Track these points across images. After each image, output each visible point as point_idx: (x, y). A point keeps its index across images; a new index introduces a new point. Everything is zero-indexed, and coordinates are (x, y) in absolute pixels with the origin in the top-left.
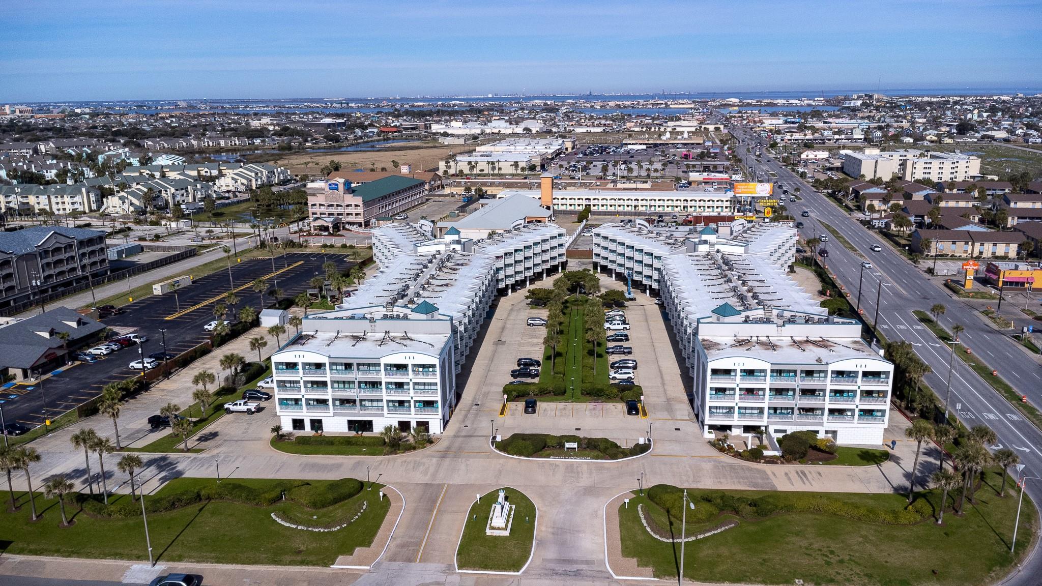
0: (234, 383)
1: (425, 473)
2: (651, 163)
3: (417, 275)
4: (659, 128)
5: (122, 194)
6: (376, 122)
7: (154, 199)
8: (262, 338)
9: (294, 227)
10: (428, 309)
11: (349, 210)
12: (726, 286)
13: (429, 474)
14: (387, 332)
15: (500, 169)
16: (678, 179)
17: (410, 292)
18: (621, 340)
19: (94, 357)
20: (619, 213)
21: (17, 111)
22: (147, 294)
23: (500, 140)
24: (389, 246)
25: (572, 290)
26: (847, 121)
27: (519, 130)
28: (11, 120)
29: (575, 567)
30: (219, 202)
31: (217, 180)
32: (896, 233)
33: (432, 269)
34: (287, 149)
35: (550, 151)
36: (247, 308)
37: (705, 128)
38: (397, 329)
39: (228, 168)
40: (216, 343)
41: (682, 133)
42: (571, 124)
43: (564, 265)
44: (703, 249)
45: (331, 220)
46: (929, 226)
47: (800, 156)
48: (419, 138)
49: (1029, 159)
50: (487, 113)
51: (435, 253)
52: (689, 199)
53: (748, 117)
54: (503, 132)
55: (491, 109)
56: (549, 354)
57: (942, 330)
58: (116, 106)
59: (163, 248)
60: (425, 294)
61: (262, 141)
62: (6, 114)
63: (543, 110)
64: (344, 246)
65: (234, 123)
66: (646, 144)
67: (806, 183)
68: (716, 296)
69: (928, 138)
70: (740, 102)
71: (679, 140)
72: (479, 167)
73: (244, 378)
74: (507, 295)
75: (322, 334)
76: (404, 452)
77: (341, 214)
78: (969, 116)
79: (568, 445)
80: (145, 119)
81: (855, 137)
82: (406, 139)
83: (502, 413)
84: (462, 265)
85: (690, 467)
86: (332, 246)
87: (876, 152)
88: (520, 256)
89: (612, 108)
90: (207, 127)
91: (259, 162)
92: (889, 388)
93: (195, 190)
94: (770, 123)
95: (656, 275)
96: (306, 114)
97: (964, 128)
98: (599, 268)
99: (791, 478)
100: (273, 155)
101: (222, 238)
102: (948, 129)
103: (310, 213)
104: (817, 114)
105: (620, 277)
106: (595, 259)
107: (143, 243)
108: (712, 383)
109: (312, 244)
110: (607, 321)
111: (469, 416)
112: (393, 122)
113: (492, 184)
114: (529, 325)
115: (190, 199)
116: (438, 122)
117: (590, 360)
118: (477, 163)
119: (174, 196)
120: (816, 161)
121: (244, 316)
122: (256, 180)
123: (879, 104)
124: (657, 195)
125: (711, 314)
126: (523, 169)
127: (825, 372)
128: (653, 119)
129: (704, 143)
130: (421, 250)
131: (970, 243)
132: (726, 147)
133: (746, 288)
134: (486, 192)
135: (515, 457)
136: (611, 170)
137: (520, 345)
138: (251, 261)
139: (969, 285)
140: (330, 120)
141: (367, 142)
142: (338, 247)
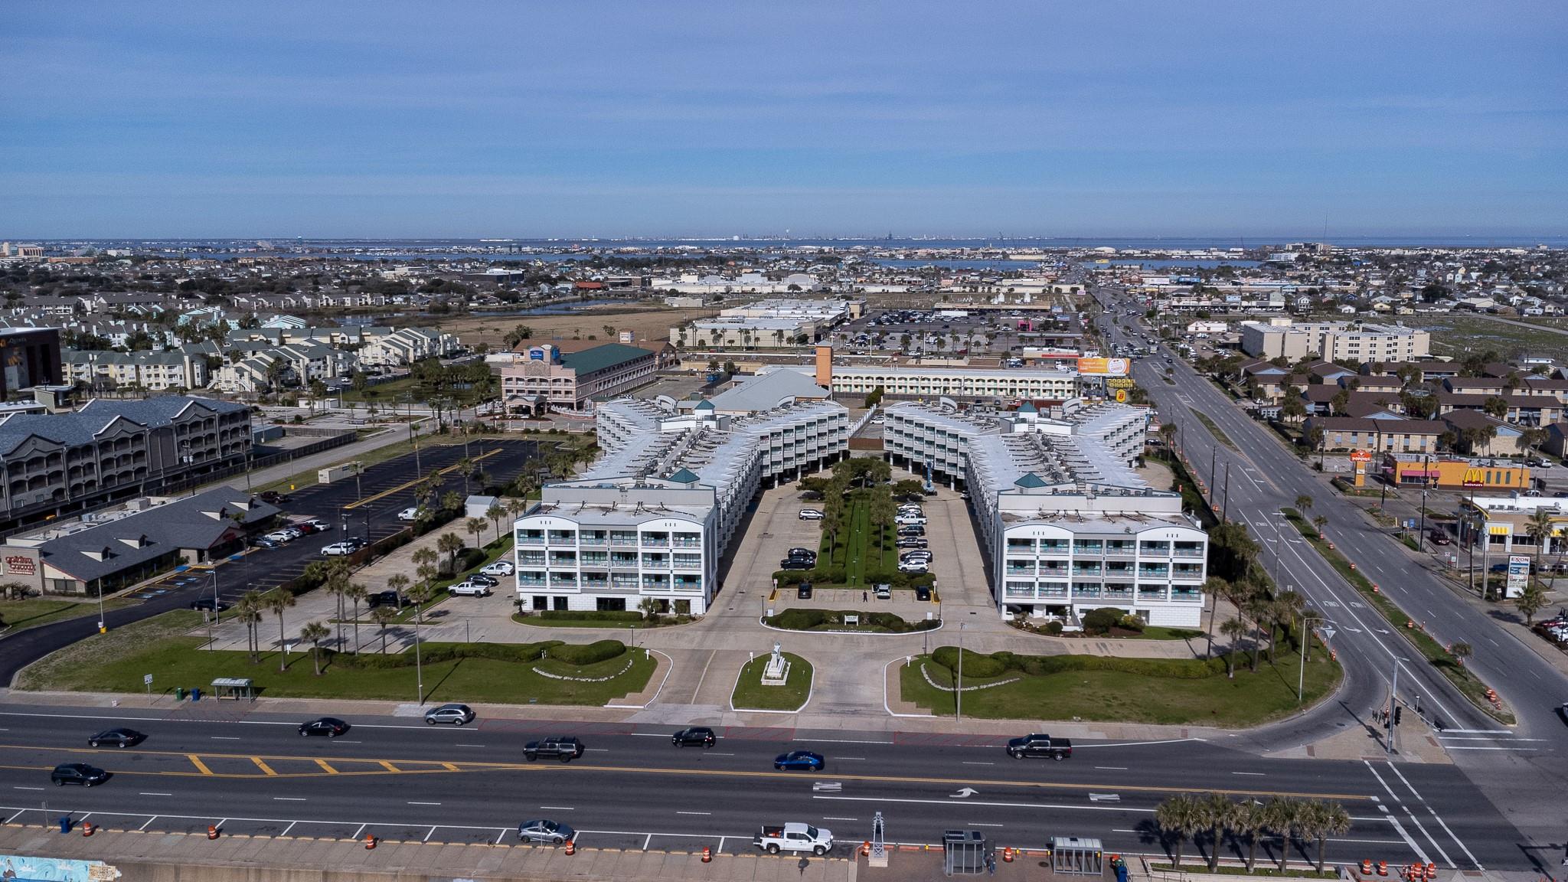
0: (452, 568)
1: (690, 642)
2: (972, 335)
3: (665, 452)
4: (990, 288)
5: (237, 365)
6: (568, 274)
7: (282, 371)
8: (477, 522)
9: (482, 409)
10: (688, 478)
11: (556, 387)
12: (1041, 466)
13: (695, 642)
14: (640, 502)
15: (757, 339)
16: (1006, 355)
17: (660, 468)
18: (915, 534)
19: (275, 543)
20: (923, 397)
21: (21, 252)
22: (312, 481)
23: (754, 301)
24: (622, 424)
25: (856, 482)
26: (1268, 282)
27: (782, 288)
28: (15, 265)
29: (853, 709)
30: (368, 377)
31: (360, 350)
32: (1288, 425)
33: (682, 446)
34: (442, 311)
35: (828, 317)
36: (452, 493)
37: (1057, 289)
38: (651, 499)
39: (373, 334)
40: (419, 530)
41: (1022, 295)
42: (859, 280)
43: (846, 454)
44: (1020, 429)
45: (533, 399)
47: (1186, 329)
48: (634, 297)
49: (1516, 336)
50: (733, 263)
51: (683, 430)
52: (1019, 380)
53: (1122, 274)
54: (758, 290)
55: (739, 257)
56: (827, 546)
57: (1309, 528)
59: (312, 432)
61: (406, 300)
62: (3, 256)
63: (818, 260)
64: (553, 432)
65: (355, 273)
66: (968, 310)
67: (1185, 364)
69: (1377, 306)
71: (1017, 304)
72: (728, 336)
73: (464, 563)
74: (773, 487)
75: (565, 504)
76: (664, 626)
77: (546, 392)
78: (1449, 277)
79: (847, 619)
80: (218, 266)
81: (1272, 304)
82: (615, 299)
83: (773, 596)
84: (719, 443)
86: (537, 432)
87: (1287, 322)
88: (790, 439)
89: (921, 258)
90: (317, 279)
91: (420, 326)
92: (1204, 561)
93: (335, 361)
94: (1153, 282)
95: (961, 462)
96: (461, 262)
97: (1432, 294)
98: (892, 459)
99: (1089, 648)
100: (426, 318)
101: (386, 421)
102: (1411, 295)
103: (504, 390)
104: (1225, 271)
105: (918, 468)
106: (887, 447)
107: (282, 426)
108: (1009, 554)
109: (510, 430)
110: (899, 515)
111: (734, 601)
112: (593, 274)
113: (747, 359)
114: (802, 517)
115: (329, 374)
116: (661, 275)
117: (877, 551)
118: (724, 330)
119: (308, 369)
120: (1208, 336)
121: (448, 502)
122: (415, 350)
123: (1322, 258)
124: (974, 374)
125: (1013, 486)
126: (790, 340)
127: (1133, 542)
128: (982, 275)
129: (1052, 309)
130: (666, 426)
131: (1375, 435)
132: (1081, 316)
133: (1064, 467)
134: (740, 368)
135: (786, 630)
136: (915, 342)
137: (791, 538)
138: (432, 448)
139: (1360, 482)
140: (498, 271)
141: (558, 303)
142: (545, 433)
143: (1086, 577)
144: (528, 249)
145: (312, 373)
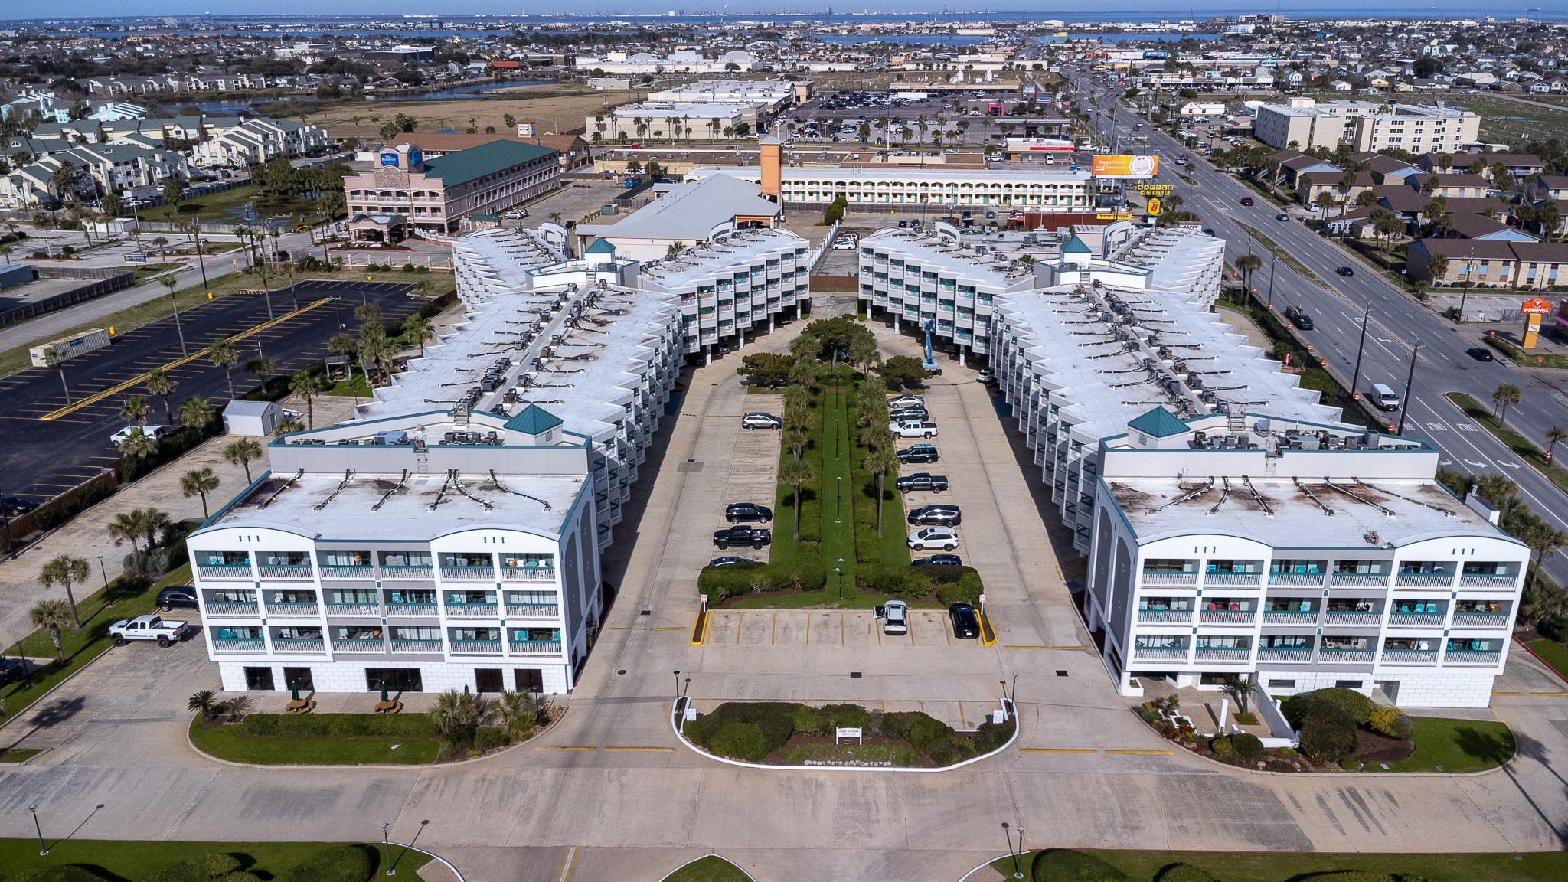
0: (143, 567)
1: (525, 815)
2: (942, 122)
3: (529, 337)
4: (945, 66)
5: (18, 172)
6: (484, 52)
7: (76, 180)
8: (208, 471)
9: (319, 234)
10: (540, 422)
11: (420, 202)
12: (1128, 358)
13: (535, 816)
14: (453, 473)
15: (688, 130)
16: (986, 148)
17: (509, 374)
18: (923, 460)
20: (896, 208)
22: (21, 365)
23: (688, 82)
24: (480, 274)
25: (826, 354)
26: (1241, 56)
27: (719, 67)
30: (195, 185)
31: (195, 148)
32: (1374, 244)
33: (558, 324)
34: (332, 96)
35: (772, 101)
36: (196, 400)
37: (1018, 66)
38: (474, 465)
39: (216, 126)
40: (126, 475)
41: (983, 74)
42: (802, 58)
43: (806, 306)
44: (1069, 279)
45: (387, 219)
46: (1427, 231)
47: (1180, 112)
48: (555, 78)
49: (1539, 118)
50: (666, 40)
51: (566, 288)
52: (1014, 183)
53: (1083, 49)
54: (693, 69)
55: (673, 33)
56: (788, 493)
57: (1516, 436)
58: (62, 25)
59: (74, 273)
60: (542, 378)
61: (290, 82)
63: (757, 36)
64: (409, 269)
65: (247, 52)
66: (927, 91)
67: (1197, 156)
68: (1114, 379)
69: (1375, 82)
70: (1066, 25)
71: (979, 84)
72: (654, 126)
73: (164, 560)
74: (703, 364)
75: (313, 477)
76: (484, 753)
77: (407, 210)
78: (1427, 49)
79: (841, 732)
80: (101, 46)
81: (1260, 80)
82: (534, 80)
83: (697, 638)
84: (617, 313)
85: (1111, 784)
86: (387, 269)
87: (1308, 103)
88: (727, 293)
89: (865, 33)
90: (201, 59)
91: (275, 117)
92: (1515, 595)
93: (152, 164)
94: (1119, 58)
95: (980, 329)
96: (371, 38)
97: (1425, 68)
98: (869, 311)
99: (1333, 809)
100: (305, 104)
101: (187, 253)
102: (1399, 69)
103: (350, 207)
104: (1189, 45)
105: (909, 328)
106: (862, 295)
107: (41, 264)
108: (1142, 588)
109: (350, 265)
110: (894, 419)
111: (630, 644)
112: (513, 53)
113: (675, 157)
114: (747, 427)
115: (143, 181)
116: (587, 53)
117: (868, 507)
118: (649, 120)
119: (111, 175)
120: (1207, 120)
121: (188, 415)
122: (266, 147)
123: (1282, 30)
124: (959, 177)
125: (1125, 429)
126: (727, 131)
127: (1386, 564)
128: (934, 51)
129: (1021, 88)
130: (540, 282)
131: (1512, 264)
132: (1057, 97)
133: (1169, 363)
134: (666, 170)
135: (726, 761)
136: (875, 134)
137: (730, 471)
138: (234, 297)
139: (1533, 342)
140: (406, 48)
141: (468, 85)
142: (397, 270)
143: (1287, 625)
144: (450, 25)
145: (118, 181)
